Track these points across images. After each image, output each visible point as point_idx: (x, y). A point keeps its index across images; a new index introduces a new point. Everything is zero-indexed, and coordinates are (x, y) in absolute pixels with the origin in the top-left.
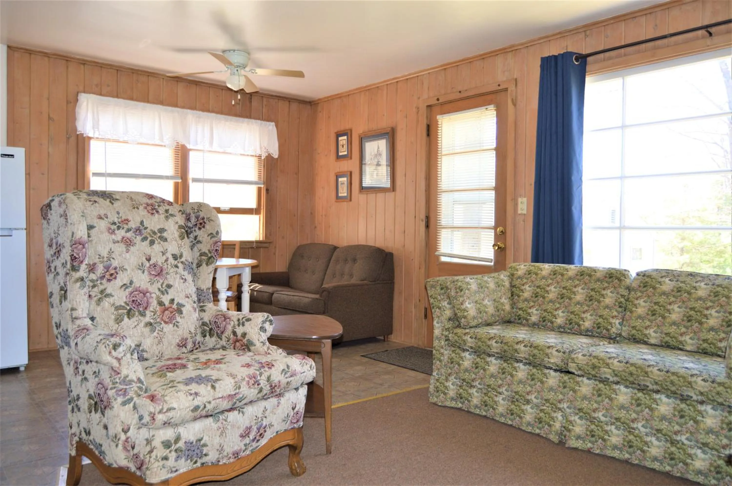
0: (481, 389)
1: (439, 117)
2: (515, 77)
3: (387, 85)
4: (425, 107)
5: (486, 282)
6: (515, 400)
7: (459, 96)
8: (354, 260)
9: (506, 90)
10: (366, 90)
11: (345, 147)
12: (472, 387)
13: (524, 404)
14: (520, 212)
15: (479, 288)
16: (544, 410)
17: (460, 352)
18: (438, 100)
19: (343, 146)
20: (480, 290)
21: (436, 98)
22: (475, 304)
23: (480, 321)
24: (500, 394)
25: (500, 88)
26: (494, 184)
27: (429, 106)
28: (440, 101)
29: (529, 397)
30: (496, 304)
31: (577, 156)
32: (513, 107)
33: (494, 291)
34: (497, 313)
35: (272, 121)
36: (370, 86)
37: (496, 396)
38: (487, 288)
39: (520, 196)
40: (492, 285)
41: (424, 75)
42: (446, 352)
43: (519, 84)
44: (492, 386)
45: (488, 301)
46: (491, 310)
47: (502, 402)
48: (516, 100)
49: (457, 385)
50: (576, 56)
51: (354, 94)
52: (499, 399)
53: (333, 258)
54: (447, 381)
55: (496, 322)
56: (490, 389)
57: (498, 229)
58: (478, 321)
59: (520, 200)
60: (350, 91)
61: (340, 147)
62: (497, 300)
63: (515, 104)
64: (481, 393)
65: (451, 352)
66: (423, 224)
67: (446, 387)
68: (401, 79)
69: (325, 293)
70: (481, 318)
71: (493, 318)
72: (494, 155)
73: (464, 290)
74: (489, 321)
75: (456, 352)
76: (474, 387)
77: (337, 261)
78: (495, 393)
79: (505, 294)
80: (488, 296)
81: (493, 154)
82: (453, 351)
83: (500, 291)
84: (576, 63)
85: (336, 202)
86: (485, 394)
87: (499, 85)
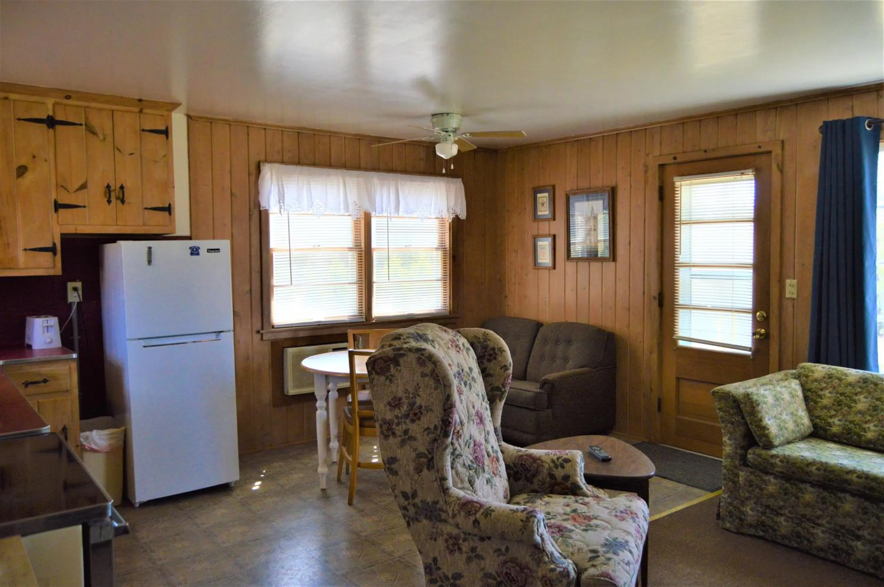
0: (792, 518)
1: (676, 179)
2: (781, 138)
3: (603, 136)
4: (657, 167)
5: (781, 393)
6: (839, 534)
7: (702, 156)
8: (569, 342)
9: (770, 152)
10: (575, 141)
11: (547, 205)
12: (778, 514)
13: (852, 540)
14: (788, 295)
15: (775, 401)
16: (881, 548)
17: (761, 474)
18: (675, 158)
19: (543, 205)
20: (777, 403)
21: (672, 156)
22: (774, 420)
23: (782, 439)
24: (819, 525)
25: (760, 150)
26: (751, 261)
27: (662, 166)
28: (678, 160)
29: (860, 533)
30: (795, 418)
31: (872, 238)
32: (779, 173)
33: (790, 403)
34: (797, 429)
35: (458, 178)
36: (579, 136)
37: (813, 527)
38: (783, 399)
39: (789, 277)
40: (787, 397)
41: (653, 128)
42: (741, 473)
43: (786, 147)
44: (808, 516)
45: (787, 415)
46: (791, 426)
47: (821, 535)
48: (783, 165)
49: (758, 511)
50: (869, 122)
51: (557, 144)
52: (818, 531)
53: (539, 336)
54: (743, 506)
55: (795, 440)
56: (804, 520)
57: (758, 314)
58: (780, 440)
59: (788, 282)
60: (552, 141)
61: (539, 206)
62: (795, 413)
63: (781, 171)
64: (793, 522)
65: (749, 474)
66: (655, 303)
67: (743, 513)
68: (623, 131)
69: (546, 386)
70: (783, 436)
71: (794, 435)
72: (752, 228)
73: (761, 404)
74: (791, 438)
75: (756, 474)
76: (782, 515)
77: (545, 342)
78: (811, 525)
79: (800, 406)
80: (785, 409)
81: (750, 227)
82: (751, 473)
83: (795, 403)
84: (868, 129)
85: (534, 269)
86: (797, 523)
87: (760, 147)
